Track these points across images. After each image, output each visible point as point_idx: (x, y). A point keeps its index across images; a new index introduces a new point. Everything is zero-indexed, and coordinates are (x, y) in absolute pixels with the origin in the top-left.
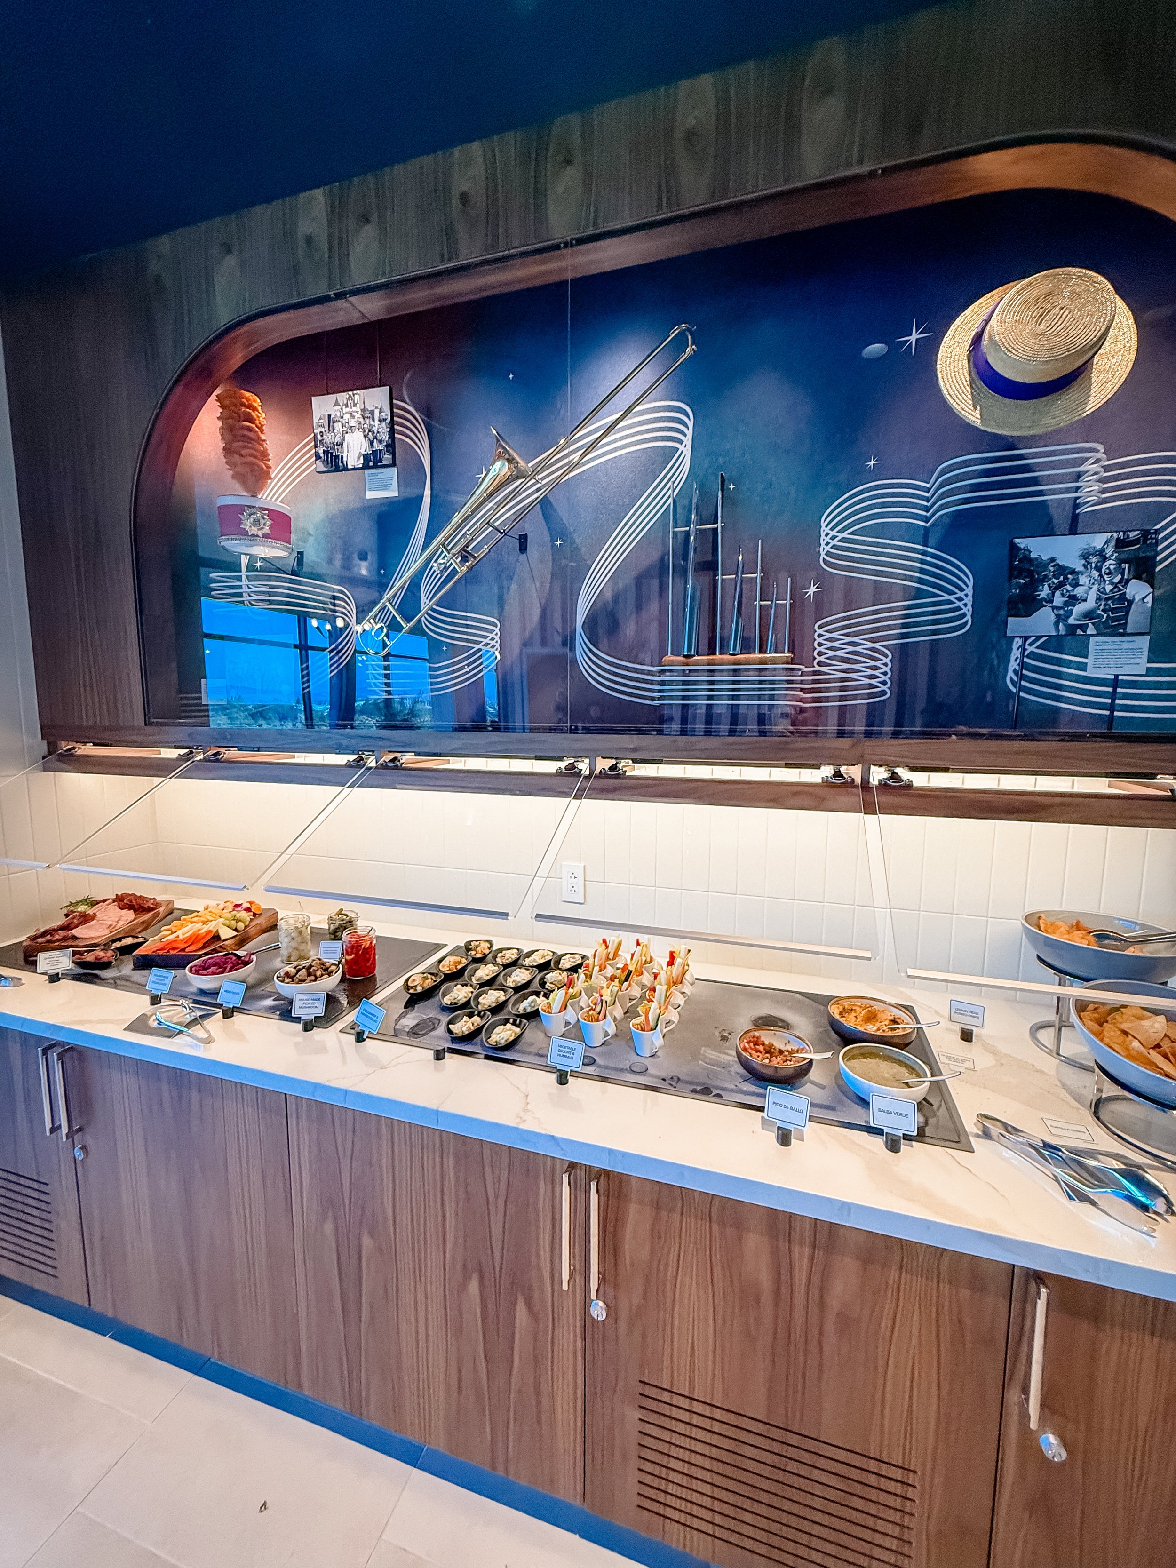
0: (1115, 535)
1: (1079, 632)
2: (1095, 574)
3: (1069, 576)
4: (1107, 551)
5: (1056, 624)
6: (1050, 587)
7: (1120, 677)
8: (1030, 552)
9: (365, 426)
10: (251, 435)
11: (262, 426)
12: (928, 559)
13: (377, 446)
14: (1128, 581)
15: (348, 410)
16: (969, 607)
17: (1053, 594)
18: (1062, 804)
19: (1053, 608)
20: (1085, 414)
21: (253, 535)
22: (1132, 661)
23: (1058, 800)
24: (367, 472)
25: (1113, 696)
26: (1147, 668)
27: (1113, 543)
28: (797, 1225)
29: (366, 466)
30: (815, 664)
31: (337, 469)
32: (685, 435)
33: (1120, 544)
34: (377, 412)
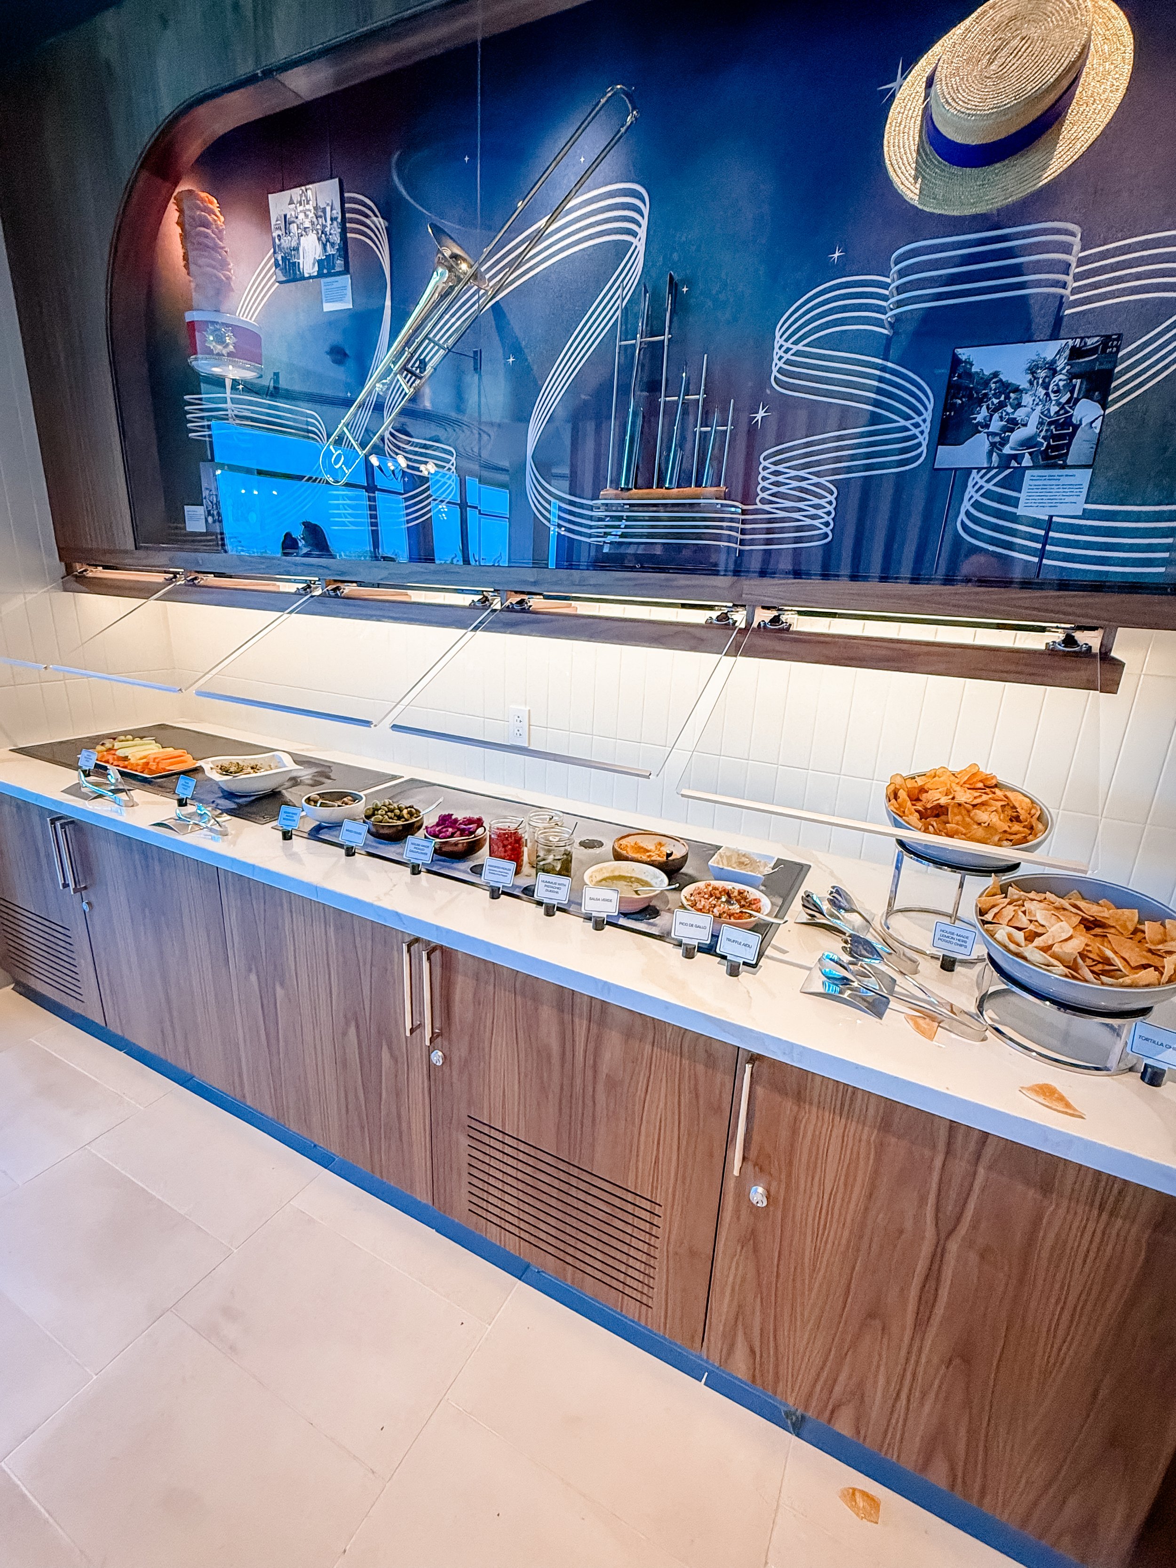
0: (1071, 342)
1: (1014, 464)
2: (1041, 392)
3: (1012, 395)
4: (1058, 363)
5: (990, 454)
6: (988, 408)
7: (1055, 519)
8: (972, 365)
9: (319, 227)
10: (206, 241)
11: (221, 231)
12: (887, 376)
13: (331, 251)
14: (1077, 400)
15: (301, 208)
16: (926, 435)
17: (991, 416)
18: (928, 654)
19: (988, 434)
20: (1041, 184)
21: (218, 354)
22: (1067, 499)
23: (926, 649)
24: (323, 281)
25: (1045, 540)
26: (1084, 509)
27: (1067, 352)
28: (578, 1000)
29: (320, 275)
30: (757, 501)
31: (295, 279)
32: (640, 226)
33: (1076, 353)
34: (328, 209)
